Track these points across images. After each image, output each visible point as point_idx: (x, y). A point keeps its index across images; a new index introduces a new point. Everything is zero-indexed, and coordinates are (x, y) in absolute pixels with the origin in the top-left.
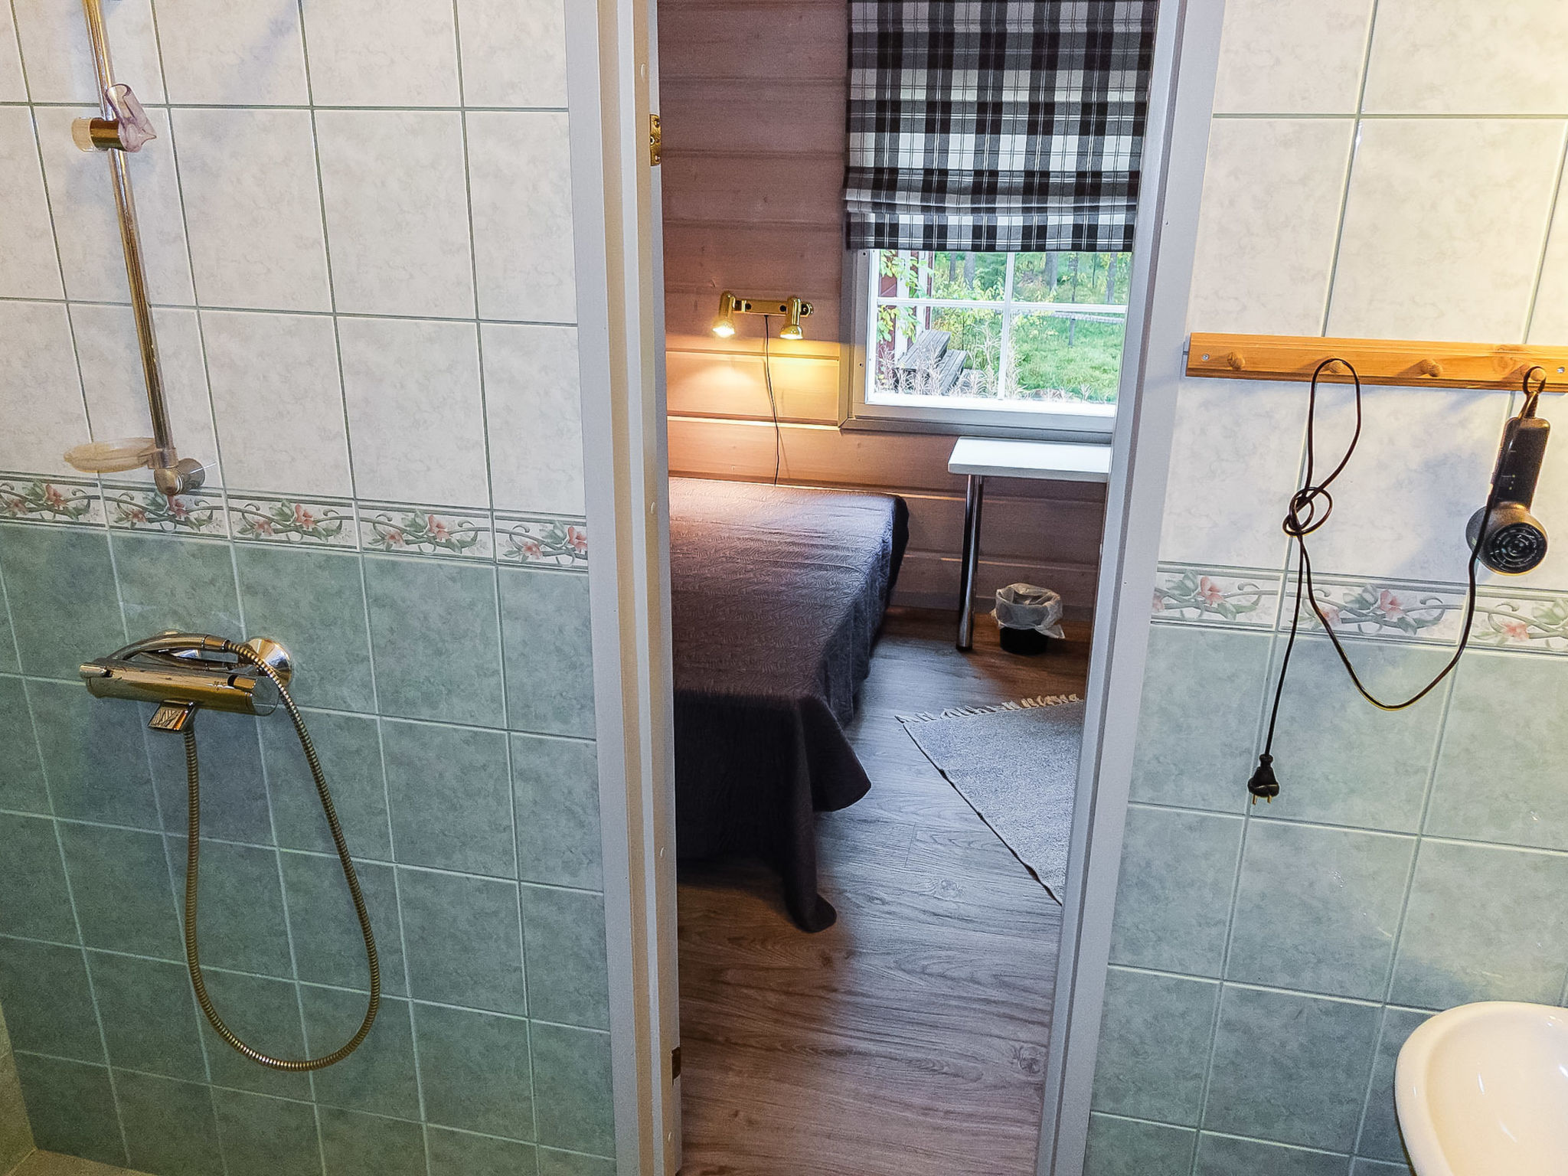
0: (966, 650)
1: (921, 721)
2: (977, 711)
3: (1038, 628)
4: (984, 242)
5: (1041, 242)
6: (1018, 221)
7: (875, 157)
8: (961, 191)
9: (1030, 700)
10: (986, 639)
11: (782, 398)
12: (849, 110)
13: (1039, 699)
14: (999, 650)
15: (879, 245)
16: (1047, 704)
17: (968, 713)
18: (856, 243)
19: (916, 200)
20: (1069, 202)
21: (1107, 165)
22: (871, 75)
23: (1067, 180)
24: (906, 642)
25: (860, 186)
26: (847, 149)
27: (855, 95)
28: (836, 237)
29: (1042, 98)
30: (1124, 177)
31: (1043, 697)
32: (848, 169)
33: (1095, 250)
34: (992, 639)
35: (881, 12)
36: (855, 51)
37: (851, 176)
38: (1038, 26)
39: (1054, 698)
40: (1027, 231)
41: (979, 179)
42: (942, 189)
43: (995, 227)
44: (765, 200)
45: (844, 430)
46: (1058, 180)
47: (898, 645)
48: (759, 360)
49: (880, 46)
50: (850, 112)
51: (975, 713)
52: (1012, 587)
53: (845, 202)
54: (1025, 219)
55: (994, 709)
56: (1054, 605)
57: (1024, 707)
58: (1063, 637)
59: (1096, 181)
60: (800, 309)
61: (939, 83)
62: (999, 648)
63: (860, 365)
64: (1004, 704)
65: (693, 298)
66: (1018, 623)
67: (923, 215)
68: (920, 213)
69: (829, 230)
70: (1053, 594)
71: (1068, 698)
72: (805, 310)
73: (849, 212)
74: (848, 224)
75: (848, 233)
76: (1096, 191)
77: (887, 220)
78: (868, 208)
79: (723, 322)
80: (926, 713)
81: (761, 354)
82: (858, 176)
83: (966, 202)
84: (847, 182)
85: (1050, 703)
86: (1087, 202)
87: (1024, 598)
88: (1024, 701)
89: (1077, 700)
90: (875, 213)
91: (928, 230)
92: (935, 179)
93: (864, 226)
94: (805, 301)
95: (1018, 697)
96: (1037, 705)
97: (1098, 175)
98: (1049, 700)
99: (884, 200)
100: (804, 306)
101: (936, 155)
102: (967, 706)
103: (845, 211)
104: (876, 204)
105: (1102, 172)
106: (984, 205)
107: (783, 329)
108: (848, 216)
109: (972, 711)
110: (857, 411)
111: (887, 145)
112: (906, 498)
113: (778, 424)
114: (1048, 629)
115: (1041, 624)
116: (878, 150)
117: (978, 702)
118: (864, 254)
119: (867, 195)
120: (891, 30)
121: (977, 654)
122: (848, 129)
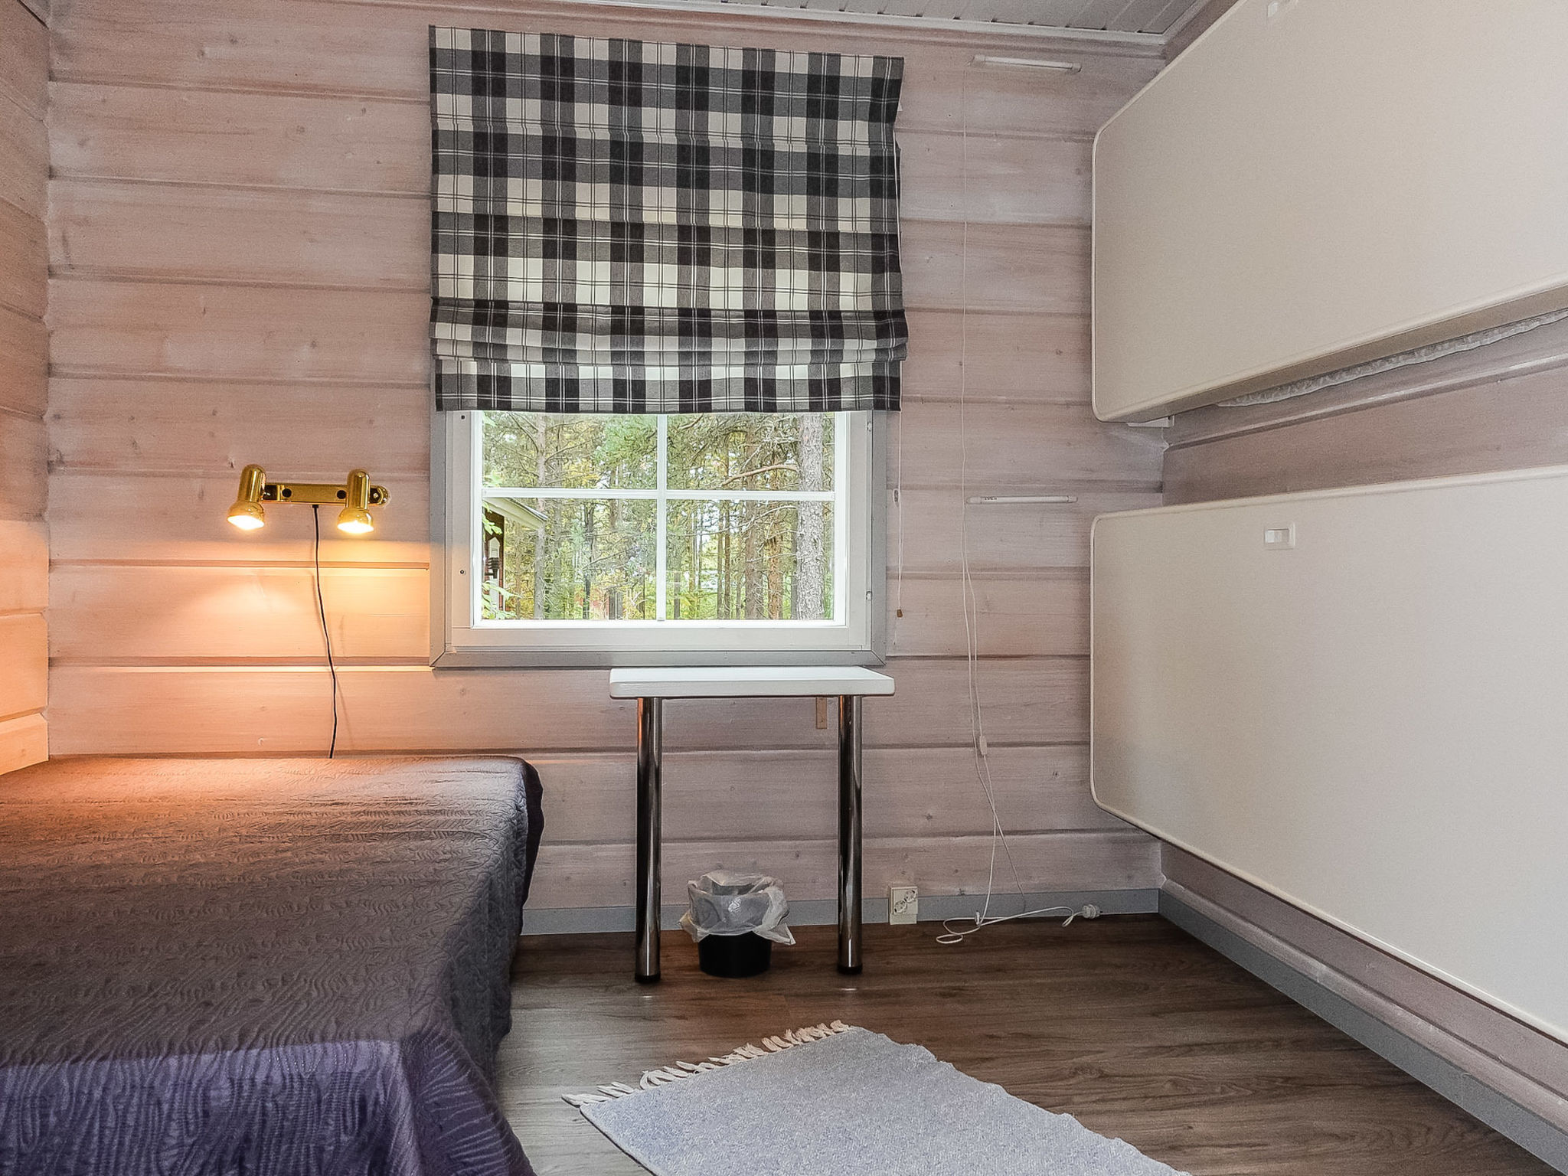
0: (652, 982)
1: (610, 1099)
2: (697, 1068)
3: (758, 930)
4: (629, 401)
5: (704, 401)
6: (672, 374)
7: (475, 286)
8: (595, 331)
9: (776, 1039)
10: (679, 963)
11: (341, 627)
12: (435, 225)
13: (789, 1034)
14: (702, 975)
15: (483, 405)
16: (803, 1041)
17: (684, 1074)
18: (451, 402)
19: (535, 339)
20: (740, 345)
21: (781, 303)
22: (466, 183)
23: (734, 321)
24: (554, 982)
25: (454, 320)
26: (435, 276)
27: (445, 206)
28: (425, 397)
29: (693, 220)
30: (804, 317)
31: (795, 1031)
32: (436, 301)
33: (774, 410)
34: (689, 961)
35: (477, 107)
36: (442, 152)
37: (440, 309)
38: (682, 136)
39: (811, 1030)
40: (685, 387)
41: (618, 317)
42: (571, 326)
43: (643, 382)
44: (314, 345)
45: (440, 670)
46: (723, 321)
47: (542, 987)
48: (307, 573)
49: (476, 148)
50: (437, 228)
51: (697, 1072)
52: (708, 876)
53: (434, 342)
54: (682, 368)
55: (723, 1061)
56: (778, 891)
57: (771, 1051)
58: (794, 942)
59: (770, 321)
60: (368, 489)
61: (559, 196)
62: (700, 973)
63: (462, 572)
64: (736, 1051)
65: (197, 485)
66: (728, 924)
67: (545, 363)
68: (541, 359)
69: (408, 387)
70: (769, 879)
71: (831, 1028)
72: (375, 496)
73: (441, 358)
74: (439, 377)
75: (439, 389)
76: (772, 332)
77: (494, 370)
78: (469, 351)
79: (244, 512)
80: (614, 1083)
81: (306, 565)
82: (452, 309)
83: (604, 344)
84: (436, 318)
85: (807, 1039)
86: (762, 346)
87: (727, 891)
88: (766, 1042)
89: (845, 1028)
90: (476, 359)
91: (552, 385)
92: (560, 315)
93: (461, 380)
94: (375, 484)
95: (756, 1038)
96: (789, 1044)
97: (771, 314)
98: (805, 1033)
99: (489, 339)
100: (373, 490)
101: (560, 287)
102: (679, 1063)
103: (435, 355)
104: (477, 345)
105: (775, 311)
106: (627, 348)
107: (342, 516)
108: (439, 363)
109: (690, 1069)
110: (457, 641)
111: (491, 272)
112: (537, 765)
113: (334, 668)
114: (771, 930)
115: (761, 924)
116: (479, 277)
117: (694, 1054)
118: (463, 417)
119: (465, 332)
120: (490, 130)
121: (670, 984)
122: (435, 250)
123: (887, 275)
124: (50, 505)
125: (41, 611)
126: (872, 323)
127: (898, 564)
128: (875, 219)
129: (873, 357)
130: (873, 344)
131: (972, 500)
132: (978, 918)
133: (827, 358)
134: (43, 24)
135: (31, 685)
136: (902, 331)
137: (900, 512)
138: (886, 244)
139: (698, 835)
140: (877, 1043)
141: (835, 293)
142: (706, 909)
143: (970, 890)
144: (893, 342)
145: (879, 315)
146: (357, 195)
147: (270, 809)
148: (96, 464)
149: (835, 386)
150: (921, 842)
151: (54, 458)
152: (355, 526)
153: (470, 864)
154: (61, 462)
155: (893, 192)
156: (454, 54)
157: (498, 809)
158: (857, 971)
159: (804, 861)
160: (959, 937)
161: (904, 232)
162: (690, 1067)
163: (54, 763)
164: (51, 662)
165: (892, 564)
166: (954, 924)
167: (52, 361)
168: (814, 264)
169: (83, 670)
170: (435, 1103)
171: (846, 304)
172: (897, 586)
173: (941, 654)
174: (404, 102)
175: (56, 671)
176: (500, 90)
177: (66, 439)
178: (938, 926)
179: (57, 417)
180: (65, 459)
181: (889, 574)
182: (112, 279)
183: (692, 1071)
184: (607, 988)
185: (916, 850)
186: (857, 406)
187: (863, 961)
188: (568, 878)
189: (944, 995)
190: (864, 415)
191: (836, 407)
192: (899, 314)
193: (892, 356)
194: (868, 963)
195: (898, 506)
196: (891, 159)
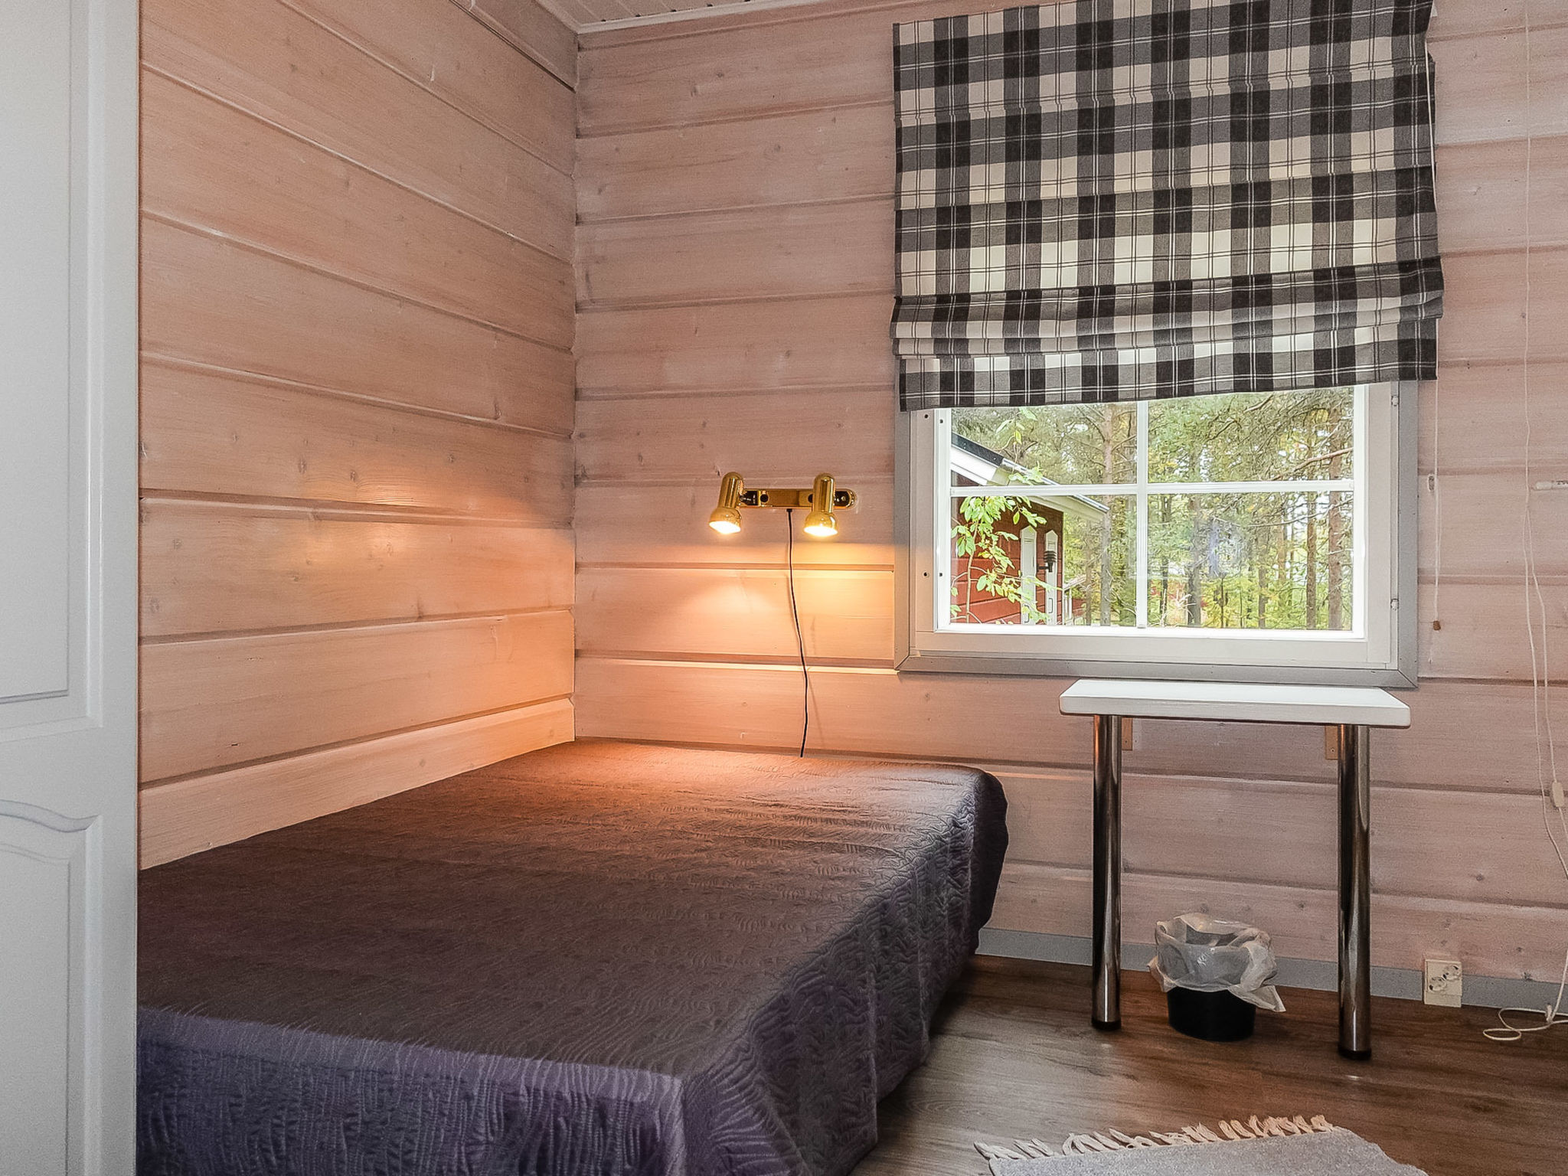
0: (1110, 1029)
1: (1025, 1157)
2: (1132, 1141)
3: (1234, 989)
4: (1100, 389)
5: (1185, 383)
6: (1149, 356)
7: (937, 281)
8: (1060, 316)
9: (1236, 1124)
10: (1143, 1012)
11: (813, 629)
12: (899, 224)
13: (1253, 1122)
14: (1168, 1030)
15: (946, 403)
16: (1270, 1133)
17: (1116, 1145)
18: (913, 401)
19: (995, 330)
20: (1225, 318)
21: (1278, 264)
22: (929, 177)
23: (1218, 291)
24: (1006, 1012)
25: (915, 318)
26: (898, 275)
27: (908, 203)
28: (892, 397)
29: (1171, 184)
30: (1306, 278)
31: (1261, 1119)
32: (899, 301)
33: (1271, 389)
34: (1154, 1012)
35: (940, 98)
36: (905, 149)
37: (904, 308)
38: (1159, 92)
39: (1282, 1121)
40: (1163, 370)
41: (1086, 299)
42: (1034, 314)
43: (1115, 368)
44: (788, 354)
45: (904, 673)
46: (1206, 292)
48: (782, 575)
49: (939, 140)
50: (901, 227)
51: (1131, 1147)
52: (1182, 918)
53: (897, 341)
54: (1159, 348)
55: (1166, 1139)
56: (1260, 947)
57: (1225, 1138)
58: (1282, 1009)
59: (1263, 287)
60: (833, 493)
61: (1023, 178)
62: (1168, 1027)
63: (925, 574)
64: (1184, 1129)
65: (689, 492)
66: (1198, 979)
67: (1008, 354)
68: (1003, 351)
69: (877, 389)
70: (1255, 931)
71: (1309, 1123)
72: (843, 498)
73: (904, 357)
74: (903, 377)
75: (903, 390)
76: (1265, 299)
77: (957, 366)
78: (929, 348)
79: (724, 518)
80: (1035, 1141)
81: (782, 567)
82: (913, 307)
83: (1070, 330)
84: (897, 316)
85: (1276, 1131)
86: (1252, 316)
87: (1204, 938)
88: (1223, 1126)
89: (1328, 1128)
90: (939, 356)
91: (1016, 377)
92: (1023, 303)
93: (924, 378)
94: (842, 488)
95: (1211, 1118)
96: (1249, 1134)
97: (1265, 279)
98: (1273, 1124)
99: (949, 335)
100: (839, 494)
101: (1023, 273)
102: (1112, 1131)
103: (898, 356)
104: (939, 342)
105: (1271, 275)
106: (1095, 332)
107: (808, 520)
108: (903, 363)
109: (1123, 1140)
110: (921, 644)
111: (953, 265)
112: (1001, 777)
113: (806, 668)
114: (1252, 992)
115: (1239, 983)
116: (941, 272)
117: (1134, 1124)
118: (926, 416)
119: (925, 329)
120: (953, 119)
121: (1129, 1036)
122: (898, 249)
123: (1417, 217)
124: (577, 514)
125: (569, 608)
126: (1397, 276)
127: (1434, 563)
128: (1400, 151)
129: (1397, 317)
130: (1397, 302)
131: (1539, 485)
132: (1550, 1013)
133: (1336, 324)
134: (572, 89)
135: (559, 674)
136: (1436, 282)
137: (1436, 503)
138: (1416, 178)
139: (1180, 869)
140: (1366, 1155)
141: (1347, 245)
142: (1174, 958)
143: (1538, 975)
144: (1423, 298)
145: (1404, 266)
146: (829, 203)
147: (714, 806)
148: (611, 476)
149: (1347, 355)
150: (1466, 907)
151: (579, 472)
152: (820, 530)
153: (862, 885)
154: (584, 475)
155: (1425, 115)
156: (917, 49)
157: (926, 825)
158: (1363, 1057)
159: (1308, 913)
160: (1514, 1034)
161: (1441, 161)
162: (1125, 1138)
163: (581, 744)
164: (577, 654)
165: (1425, 565)
166: (1512, 1016)
167: (580, 386)
168: (1320, 214)
169: (602, 662)
170: (727, 1148)
171: (1361, 257)
172: (1433, 592)
173: (1493, 677)
174: (872, 105)
175: (581, 661)
176: (962, 76)
177: (589, 455)
178: (1491, 1014)
179: (582, 436)
180: (588, 473)
181: (1422, 578)
182: (623, 309)
183: (1125, 1144)
184: (1058, 1028)
185: (1461, 917)
186: (1377, 378)
187: (1373, 1044)
188: (1035, 901)
189: (1477, 1108)
190: (1387, 388)
191: (1349, 380)
192: (1434, 262)
193: (1422, 314)
194: (1383, 1048)
195: (1433, 494)
196: (1422, 76)
